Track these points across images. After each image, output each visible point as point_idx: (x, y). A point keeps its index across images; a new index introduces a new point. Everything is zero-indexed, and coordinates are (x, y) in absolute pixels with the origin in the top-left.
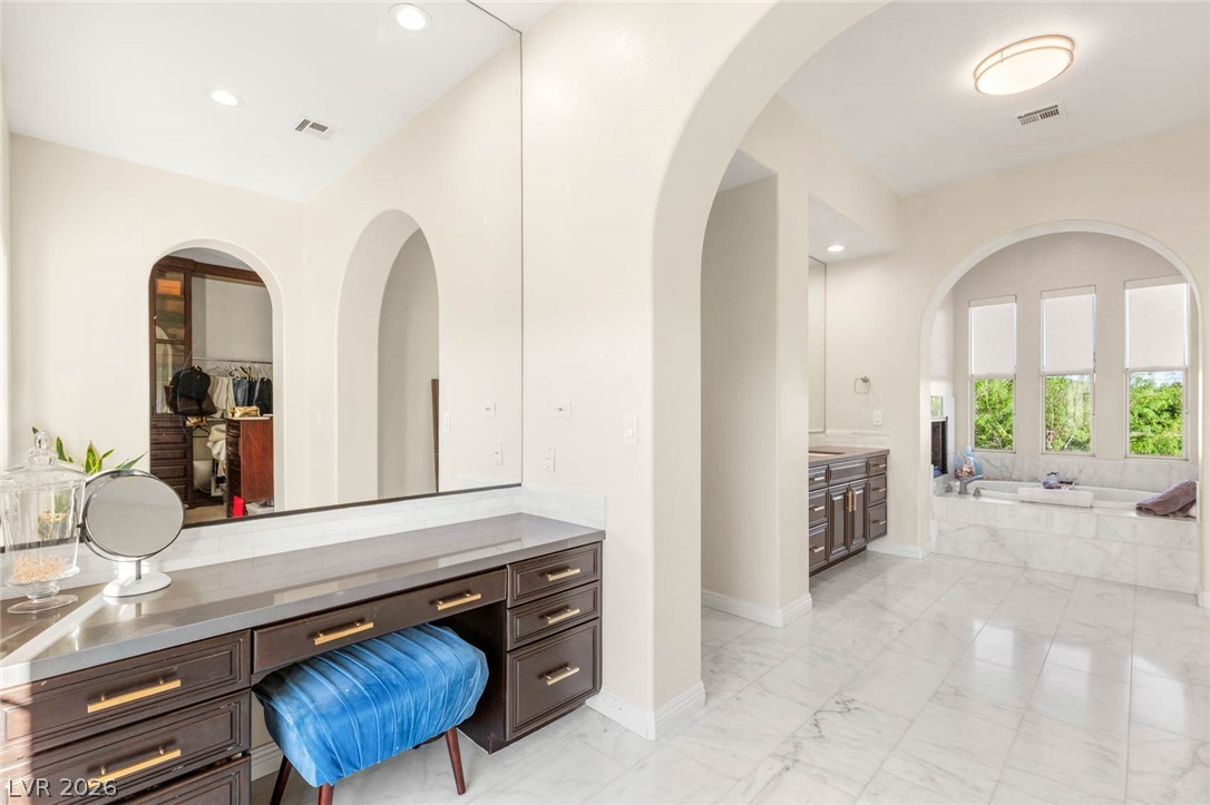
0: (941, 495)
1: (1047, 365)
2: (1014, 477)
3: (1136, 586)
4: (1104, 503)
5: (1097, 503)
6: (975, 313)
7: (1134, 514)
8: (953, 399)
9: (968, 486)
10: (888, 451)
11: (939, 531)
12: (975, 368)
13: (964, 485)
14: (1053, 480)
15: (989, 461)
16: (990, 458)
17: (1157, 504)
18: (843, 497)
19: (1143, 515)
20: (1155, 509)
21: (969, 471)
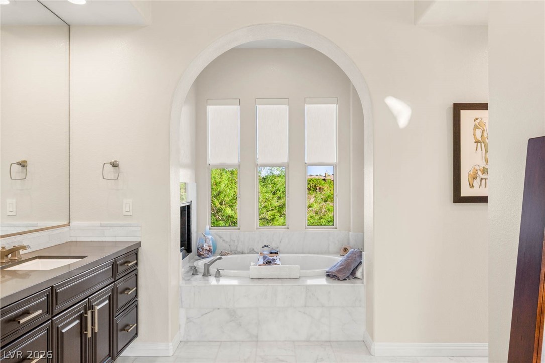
0: (188, 279)
2: (239, 249)
6: (211, 110)
7: (323, 281)
8: (195, 184)
9: (210, 267)
10: (139, 244)
11: (187, 319)
12: (214, 158)
13: (207, 267)
14: (266, 252)
15: (221, 238)
16: (223, 235)
17: (339, 271)
18: (78, 321)
19: (331, 280)
20: (339, 275)
21: (208, 248)
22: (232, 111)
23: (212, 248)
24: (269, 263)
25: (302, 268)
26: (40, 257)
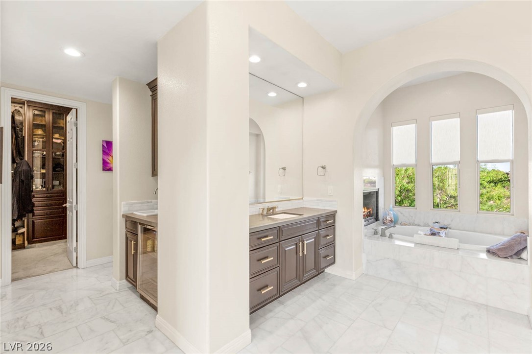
0: (370, 237)
1: (434, 160)
2: (416, 223)
3: (487, 306)
4: (467, 246)
5: (462, 246)
6: (396, 131)
7: (484, 256)
8: (383, 178)
9: (386, 231)
10: (336, 211)
11: (367, 260)
12: (396, 161)
13: (383, 231)
14: (437, 226)
15: (402, 213)
16: (404, 212)
17: (500, 250)
18: (294, 246)
19: (491, 256)
20: (499, 253)
21: (390, 219)
22: (412, 128)
23: (393, 219)
24: (433, 234)
25: (461, 242)
26: (285, 213)
